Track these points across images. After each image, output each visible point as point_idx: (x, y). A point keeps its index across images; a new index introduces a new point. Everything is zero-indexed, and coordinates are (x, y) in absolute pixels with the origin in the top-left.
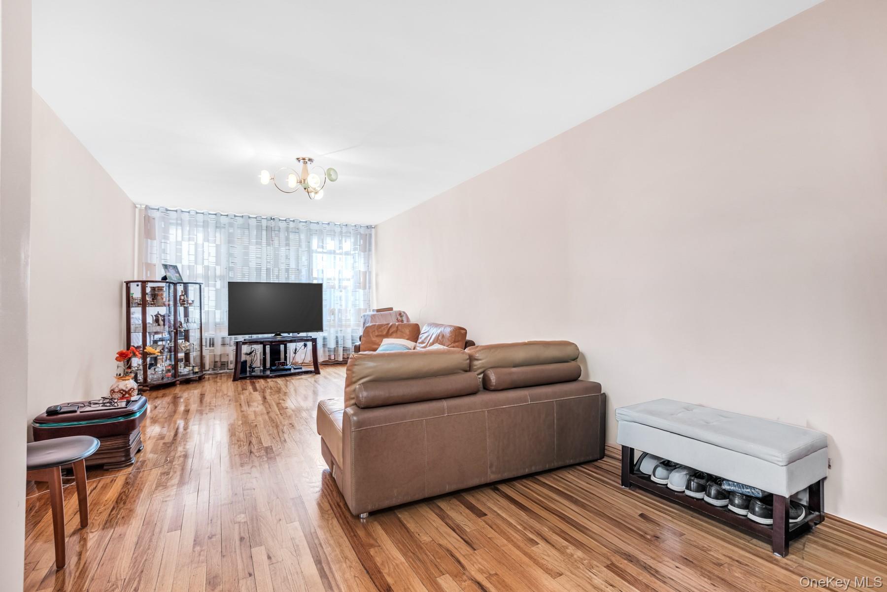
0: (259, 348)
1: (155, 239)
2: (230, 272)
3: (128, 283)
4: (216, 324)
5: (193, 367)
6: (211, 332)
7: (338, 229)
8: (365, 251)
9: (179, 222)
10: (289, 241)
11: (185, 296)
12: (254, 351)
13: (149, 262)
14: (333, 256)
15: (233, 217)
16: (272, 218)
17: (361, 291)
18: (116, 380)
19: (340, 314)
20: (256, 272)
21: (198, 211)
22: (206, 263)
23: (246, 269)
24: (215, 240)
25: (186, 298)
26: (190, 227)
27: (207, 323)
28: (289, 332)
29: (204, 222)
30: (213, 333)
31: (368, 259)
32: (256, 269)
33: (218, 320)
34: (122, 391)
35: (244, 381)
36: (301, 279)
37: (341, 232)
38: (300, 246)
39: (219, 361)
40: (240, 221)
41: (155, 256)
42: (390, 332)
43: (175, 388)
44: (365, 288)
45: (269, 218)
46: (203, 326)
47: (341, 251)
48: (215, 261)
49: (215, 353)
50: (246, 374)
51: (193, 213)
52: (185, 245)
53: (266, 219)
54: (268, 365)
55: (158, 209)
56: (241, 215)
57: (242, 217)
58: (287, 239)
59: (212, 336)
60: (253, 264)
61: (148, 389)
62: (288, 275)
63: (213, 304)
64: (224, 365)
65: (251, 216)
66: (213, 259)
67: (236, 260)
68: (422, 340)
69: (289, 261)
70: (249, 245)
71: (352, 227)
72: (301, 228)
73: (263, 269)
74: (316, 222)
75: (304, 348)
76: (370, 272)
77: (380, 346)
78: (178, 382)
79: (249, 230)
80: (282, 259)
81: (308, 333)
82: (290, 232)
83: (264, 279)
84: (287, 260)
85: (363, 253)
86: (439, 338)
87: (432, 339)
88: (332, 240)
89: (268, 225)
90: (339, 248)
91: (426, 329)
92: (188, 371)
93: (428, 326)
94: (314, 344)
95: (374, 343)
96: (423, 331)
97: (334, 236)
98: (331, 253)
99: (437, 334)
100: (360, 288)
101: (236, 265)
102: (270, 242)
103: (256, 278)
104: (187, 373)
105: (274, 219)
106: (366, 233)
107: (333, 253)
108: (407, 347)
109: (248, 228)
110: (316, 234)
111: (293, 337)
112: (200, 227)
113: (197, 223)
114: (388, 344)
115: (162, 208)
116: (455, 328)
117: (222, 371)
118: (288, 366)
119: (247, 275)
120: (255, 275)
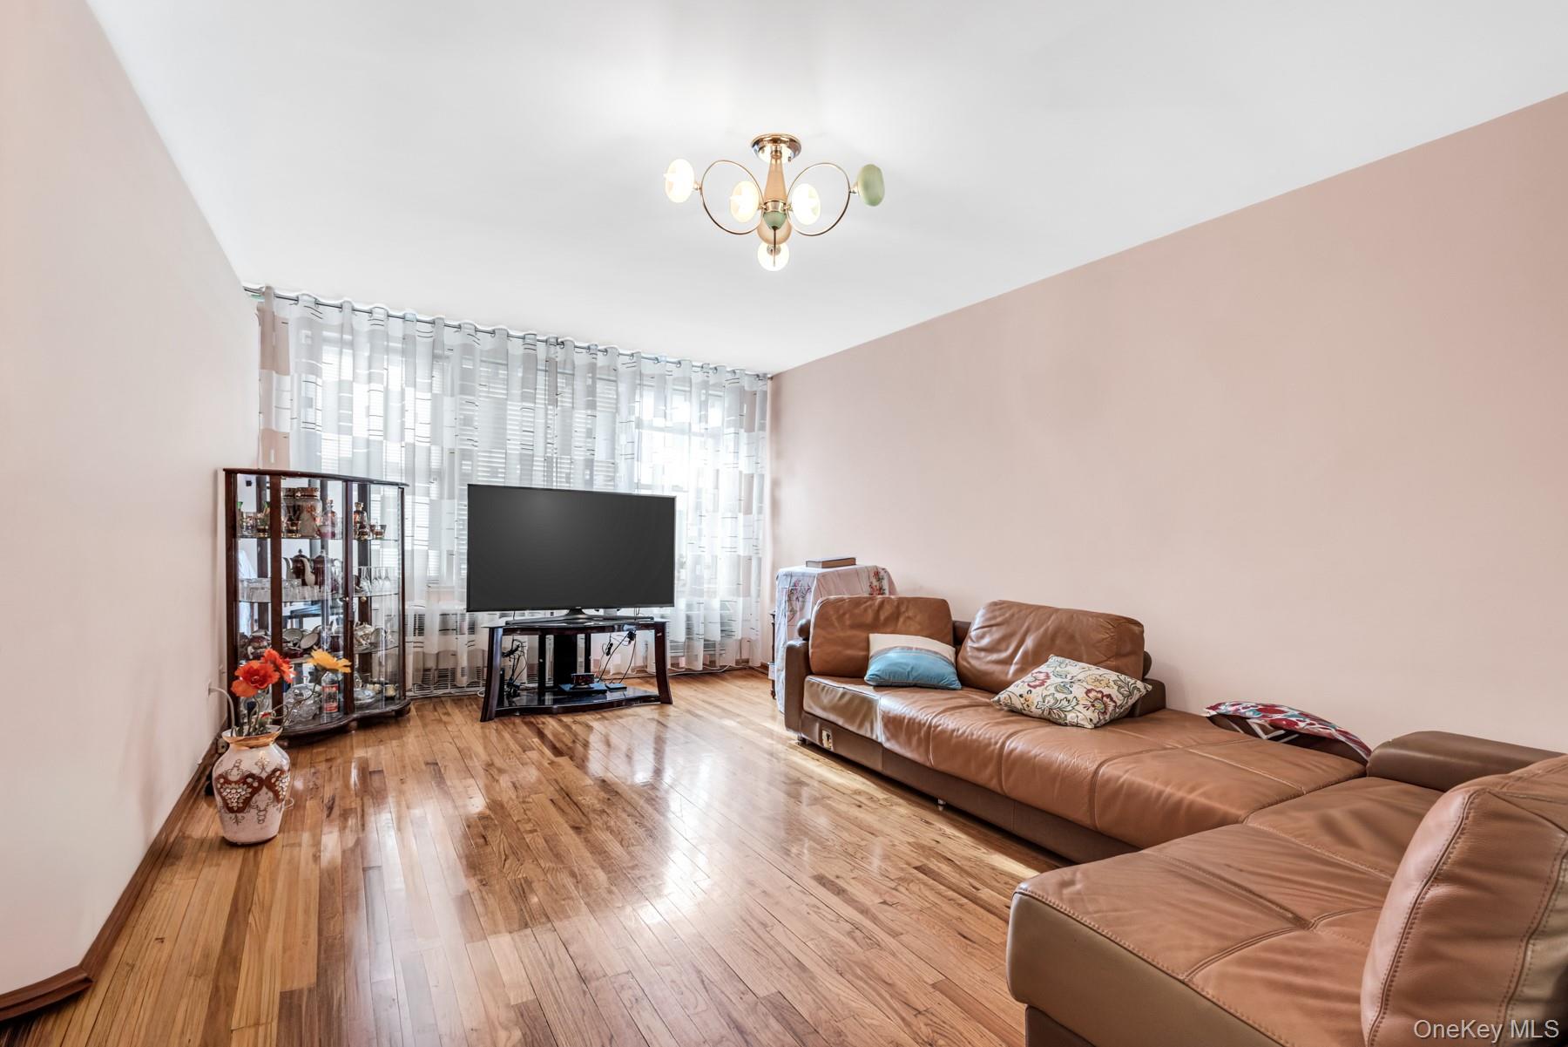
0: (529, 642)
1: (287, 373)
2: (464, 462)
3: (231, 474)
4: (430, 581)
5: (382, 683)
7: (698, 377)
8: (750, 429)
9: (347, 337)
10: (595, 396)
11: (365, 514)
12: (520, 649)
13: (274, 428)
14: (686, 437)
15: (472, 332)
16: (559, 340)
17: (742, 517)
20: (522, 465)
21: (391, 313)
22: (409, 438)
23: (498, 460)
24: (431, 383)
25: (367, 519)
26: (372, 350)
28: (598, 608)
29: (405, 336)
30: (423, 602)
31: (755, 448)
32: (521, 460)
33: (433, 573)
34: (249, 780)
35: (507, 720)
37: (705, 385)
38: (617, 409)
39: (434, 667)
40: (487, 342)
41: (287, 415)
42: (882, 618)
44: (749, 512)
45: (553, 341)
46: (408, 584)
47: (703, 425)
48: (428, 435)
49: (426, 650)
51: (379, 314)
52: (360, 390)
53: (546, 341)
54: (549, 683)
55: (297, 300)
56: (490, 328)
57: (493, 333)
58: (591, 391)
59: (421, 610)
60: (514, 448)
62: (591, 475)
64: (445, 676)
65: (511, 333)
66: (425, 431)
67: (476, 433)
68: (985, 642)
69: (594, 443)
70: (506, 399)
71: (727, 374)
72: (621, 369)
73: (538, 456)
74: (653, 356)
75: (630, 642)
76: (762, 477)
77: (872, 653)
78: (354, 724)
79: (507, 365)
80: (576, 434)
81: (641, 609)
82: (598, 376)
83: (538, 482)
84: (589, 440)
85: (745, 434)
86: (1058, 642)
87: (1029, 643)
88: (685, 400)
89: (550, 356)
90: (700, 421)
91: (995, 618)
92: (372, 695)
93: (1000, 609)
94: (660, 634)
95: (847, 644)
96: (982, 619)
97: (690, 392)
98: (682, 432)
99: (1046, 630)
100: (740, 511)
101: (476, 446)
102: (553, 396)
103: (521, 480)
104: (370, 700)
105: (562, 342)
106: (755, 389)
107: (686, 431)
108: (945, 659)
109: (505, 362)
110: (652, 384)
111: (605, 619)
112: (395, 350)
113: (388, 341)
114: (890, 649)
115: (306, 298)
116: (1112, 619)
117: (440, 692)
118: (596, 686)
119: (502, 473)
120: (518, 472)
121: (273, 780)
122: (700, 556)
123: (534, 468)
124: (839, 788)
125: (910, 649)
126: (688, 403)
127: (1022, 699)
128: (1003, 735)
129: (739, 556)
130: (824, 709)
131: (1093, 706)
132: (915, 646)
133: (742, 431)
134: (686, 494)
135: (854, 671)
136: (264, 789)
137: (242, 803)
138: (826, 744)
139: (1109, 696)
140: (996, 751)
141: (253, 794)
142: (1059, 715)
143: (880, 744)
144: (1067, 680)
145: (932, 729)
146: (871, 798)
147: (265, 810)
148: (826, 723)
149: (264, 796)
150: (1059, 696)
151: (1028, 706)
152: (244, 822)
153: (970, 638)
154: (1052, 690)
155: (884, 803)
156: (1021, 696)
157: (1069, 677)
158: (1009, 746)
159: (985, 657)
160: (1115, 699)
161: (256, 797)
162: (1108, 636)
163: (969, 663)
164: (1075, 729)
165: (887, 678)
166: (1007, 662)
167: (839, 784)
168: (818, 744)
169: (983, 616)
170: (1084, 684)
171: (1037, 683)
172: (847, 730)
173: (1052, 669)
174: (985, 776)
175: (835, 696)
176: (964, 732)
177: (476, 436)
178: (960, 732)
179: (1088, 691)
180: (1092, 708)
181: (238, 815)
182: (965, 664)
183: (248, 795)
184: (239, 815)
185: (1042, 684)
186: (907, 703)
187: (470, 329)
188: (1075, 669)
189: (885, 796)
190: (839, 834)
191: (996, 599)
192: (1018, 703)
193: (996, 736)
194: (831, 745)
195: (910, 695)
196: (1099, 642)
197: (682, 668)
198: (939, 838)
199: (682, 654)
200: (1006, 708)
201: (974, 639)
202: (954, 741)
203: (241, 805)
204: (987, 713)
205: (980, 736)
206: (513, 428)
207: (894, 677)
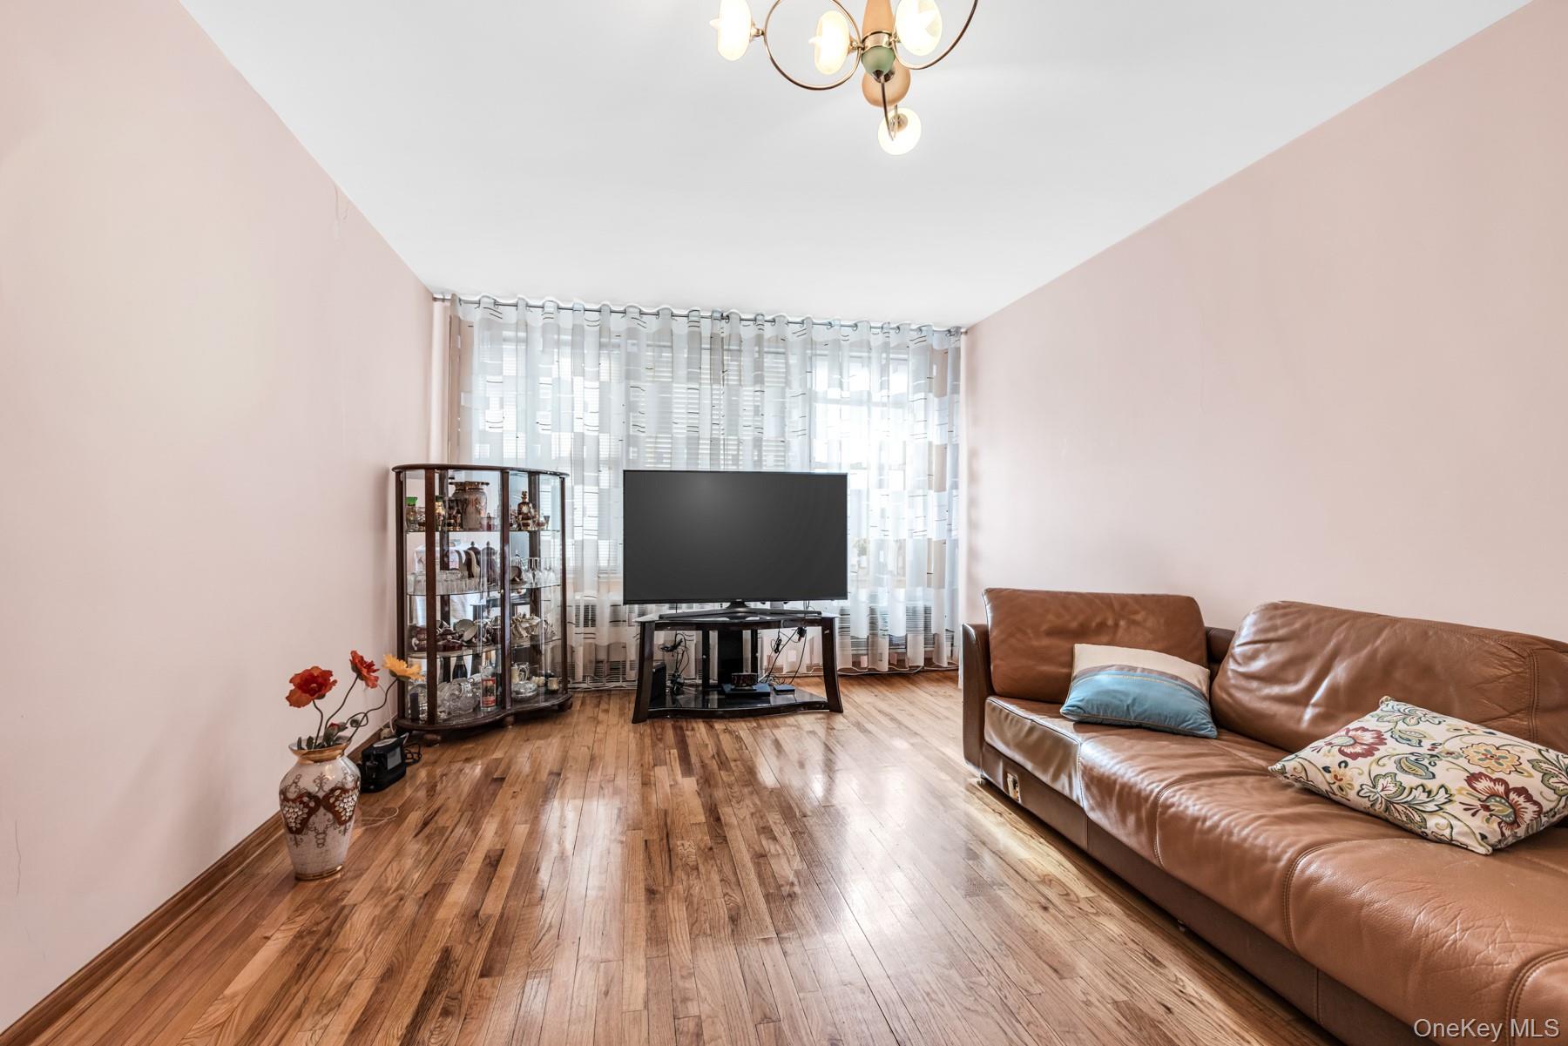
0: (693, 638)
2: (631, 449)
3: (401, 471)
4: (600, 572)
5: (547, 676)
6: (587, 592)
7: (877, 340)
8: (941, 394)
9: (522, 334)
10: (762, 370)
11: (531, 505)
12: (683, 644)
14: (865, 408)
15: (637, 316)
16: (725, 314)
17: (933, 495)
18: (295, 759)
19: (882, 553)
20: (688, 449)
21: (562, 305)
22: (578, 428)
23: (664, 444)
24: (599, 372)
25: (532, 510)
26: (545, 344)
27: (579, 571)
28: (763, 601)
29: (574, 326)
30: (593, 593)
31: (949, 414)
32: (688, 444)
33: (603, 563)
35: (658, 723)
36: (789, 465)
37: (886, 347)
38: (787, 383)
39: (606, 659)
40: (652, 324)
42: (1095, 622)
43: (502, 733)
44: (941, 488)
45: (717, 315)
46: (569, 576)
47: (884, 392)
48: (596, 423)
49: (596, 641)
50: (663, 704)
51: (550, 308)
53: (710, 317)
54: (713, 680)
55: (479, 303)
56: (655, 311)
57: (658, 314)
58: (758, 366)
59: (592, 600)
60: (680, 431)
61: (439, 738)
62: (760, 456)
63: (592, 524)
64: (616, 669)
65: (675, 312)
66: (594, 420)
67: (643, 420)
68: (1258, 665)
69: (762, 421)
70: (672, 382)
71: (912, 333)
72: (791, 338)
73: (704, 439)
74: (825, 321)
75: (799, 640)
76: (956, 447)
77: (1076, 671)
78: (510, 719)
79: (672, 347)
80: (745, 413)
81: (811, 602)
82: (766, 349)
83: (704, 465)
84: (757, 418)
85: (936, 400)
86: (1398, 675)
87: (1340, 672)
88: (863, 366)
89: (715, 331)
90: (881, 389)
91: (1274, 628)
92: (534, 688)
93: (1285, 615)
94: (827, 632)
95: (1042, 656)
96: (1253, 629)
97: (870, 358)
98: (860, 403)
99: (1372, 657)
100: (930, 488)
101: (643, 432)
102: (719, 373)
103: (687, 464)
104: (531, 694)
105: (728, 316)
106: (946, 347)
107: (866, 400)
108: (1189, 687)
109: (669, 344)
110: (826, 352)
111: (772, 613)
112: (565, 344)
113: (559, 335)
114: (1102, 669)
115: (486, 300)
116: (1514, 642)
117: (612, 685)
118: (760, 687)
119: (666, 458)
120: (685, 456)
121: (332, 800)
122: (882, 541)
123: (700, 451)
124: (1021, 868)
125: (1133, 669)
126: (866, 369)
127: (1327, 775)
128: (1289, 846)
129: (929, 540)
130: (1007, 744)
131: (1487, 808)
132: (1140, 665)
133: (931, 396)
134: (865, 471)
135: (1049, 695)
136: (322, 810)
137: (300, 824)
138: (1013, 793)
139: (1522, 791)
140: (1277, 875)
141: (310, 814)
142: (1407, 815)
143: (1082, 810)
144: (1424, 750)
145: (1159, 810)
146: (1067, 895)
147: (324, 833)
148: (1011, 764)
149: (322, 818)
150: (1408, 780)
151: (1341, 789)
152: (303, 844)
153: (1233, 656)
154: (1391, 767)
155: (1087, 908)
156: (1327, 769)
157: (1427, 744)
158: (1303, 871)
159: (1259, 689)
160: (1537, 797)
161: (313, 818)
162: (1507, 672)
163: (1230, 695)
164: (1445, 849)
165: (1095, 712)
166: (1302, 699)
167: (1021, 861)
168: (1002, 788)
169: (1255, 624)
170: (1462, 762)
171: (1358, 749)
172: (1036, 777)
173: (1391, 725)
174: (1260, 910)
175: (1021, 730)
176: (1215, 826)
177: (642, 421)
178: (1208, 823)
179: (1472, 779)
180: (1483, 813)
181: (297, 836)
182: (1225, 696)
183: (305, 816)
184: (299, 837)
185: (1369, 752)
186: (1121, 756)
187: (635, 313)
188: (1440, 730)
189: (1091, 894)
190: (1001, 962)
191: (1277, 599)
192: (1321, 781)
193: (1276, 846)
194: (1019, 794)
195: (1128, 743)
196: (1487, 681)
197: (865, 668)
198: (1171, 1001)
199: (865, 652)
200: (1297, 785)
201: (1240, 660)
202: (1196, 837)
203: (299, 826)
204: (1260, 789)
205: (1245, 839)
206: (679, 412)
207: (1105, 711)
